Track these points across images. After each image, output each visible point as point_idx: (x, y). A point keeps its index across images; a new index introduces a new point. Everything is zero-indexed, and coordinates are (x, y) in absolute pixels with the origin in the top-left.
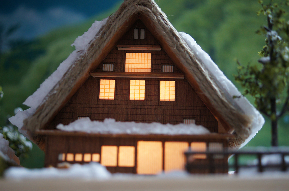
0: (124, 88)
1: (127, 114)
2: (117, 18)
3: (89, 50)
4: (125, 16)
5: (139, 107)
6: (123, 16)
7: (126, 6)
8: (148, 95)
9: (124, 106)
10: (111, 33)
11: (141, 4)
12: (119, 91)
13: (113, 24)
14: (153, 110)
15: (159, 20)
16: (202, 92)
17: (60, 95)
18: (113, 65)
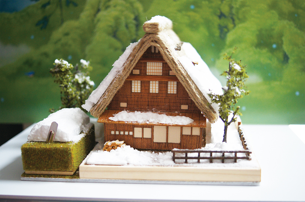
0: (146, 86)
1: (149, 102)
2: (139, 50)
3: (123, 71)
4: (144, 50)
5: (155, 97)
6: (143, 49)
7: (145, 42)
8: (161, 90)
9: (146, 97)
10: (136, 60)
11: (154, 41)
12: (143, 87)
13: (137, 55)
14: (163, 99)
15: (165, 53)
16: (190, 98)
17: (109, 98)
18: (139, 70)
